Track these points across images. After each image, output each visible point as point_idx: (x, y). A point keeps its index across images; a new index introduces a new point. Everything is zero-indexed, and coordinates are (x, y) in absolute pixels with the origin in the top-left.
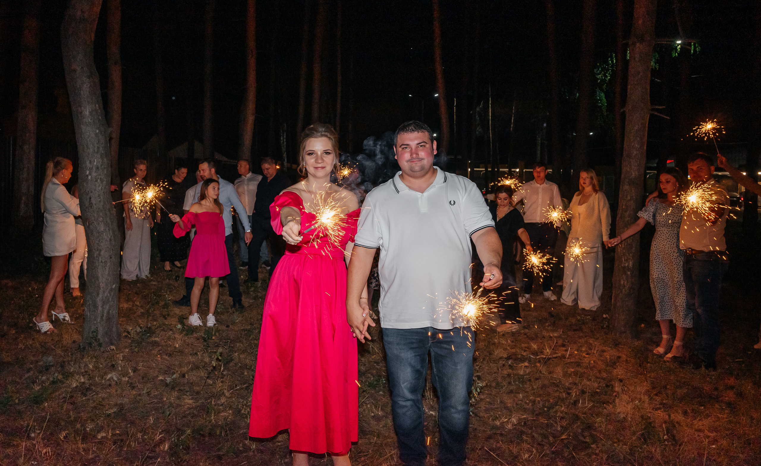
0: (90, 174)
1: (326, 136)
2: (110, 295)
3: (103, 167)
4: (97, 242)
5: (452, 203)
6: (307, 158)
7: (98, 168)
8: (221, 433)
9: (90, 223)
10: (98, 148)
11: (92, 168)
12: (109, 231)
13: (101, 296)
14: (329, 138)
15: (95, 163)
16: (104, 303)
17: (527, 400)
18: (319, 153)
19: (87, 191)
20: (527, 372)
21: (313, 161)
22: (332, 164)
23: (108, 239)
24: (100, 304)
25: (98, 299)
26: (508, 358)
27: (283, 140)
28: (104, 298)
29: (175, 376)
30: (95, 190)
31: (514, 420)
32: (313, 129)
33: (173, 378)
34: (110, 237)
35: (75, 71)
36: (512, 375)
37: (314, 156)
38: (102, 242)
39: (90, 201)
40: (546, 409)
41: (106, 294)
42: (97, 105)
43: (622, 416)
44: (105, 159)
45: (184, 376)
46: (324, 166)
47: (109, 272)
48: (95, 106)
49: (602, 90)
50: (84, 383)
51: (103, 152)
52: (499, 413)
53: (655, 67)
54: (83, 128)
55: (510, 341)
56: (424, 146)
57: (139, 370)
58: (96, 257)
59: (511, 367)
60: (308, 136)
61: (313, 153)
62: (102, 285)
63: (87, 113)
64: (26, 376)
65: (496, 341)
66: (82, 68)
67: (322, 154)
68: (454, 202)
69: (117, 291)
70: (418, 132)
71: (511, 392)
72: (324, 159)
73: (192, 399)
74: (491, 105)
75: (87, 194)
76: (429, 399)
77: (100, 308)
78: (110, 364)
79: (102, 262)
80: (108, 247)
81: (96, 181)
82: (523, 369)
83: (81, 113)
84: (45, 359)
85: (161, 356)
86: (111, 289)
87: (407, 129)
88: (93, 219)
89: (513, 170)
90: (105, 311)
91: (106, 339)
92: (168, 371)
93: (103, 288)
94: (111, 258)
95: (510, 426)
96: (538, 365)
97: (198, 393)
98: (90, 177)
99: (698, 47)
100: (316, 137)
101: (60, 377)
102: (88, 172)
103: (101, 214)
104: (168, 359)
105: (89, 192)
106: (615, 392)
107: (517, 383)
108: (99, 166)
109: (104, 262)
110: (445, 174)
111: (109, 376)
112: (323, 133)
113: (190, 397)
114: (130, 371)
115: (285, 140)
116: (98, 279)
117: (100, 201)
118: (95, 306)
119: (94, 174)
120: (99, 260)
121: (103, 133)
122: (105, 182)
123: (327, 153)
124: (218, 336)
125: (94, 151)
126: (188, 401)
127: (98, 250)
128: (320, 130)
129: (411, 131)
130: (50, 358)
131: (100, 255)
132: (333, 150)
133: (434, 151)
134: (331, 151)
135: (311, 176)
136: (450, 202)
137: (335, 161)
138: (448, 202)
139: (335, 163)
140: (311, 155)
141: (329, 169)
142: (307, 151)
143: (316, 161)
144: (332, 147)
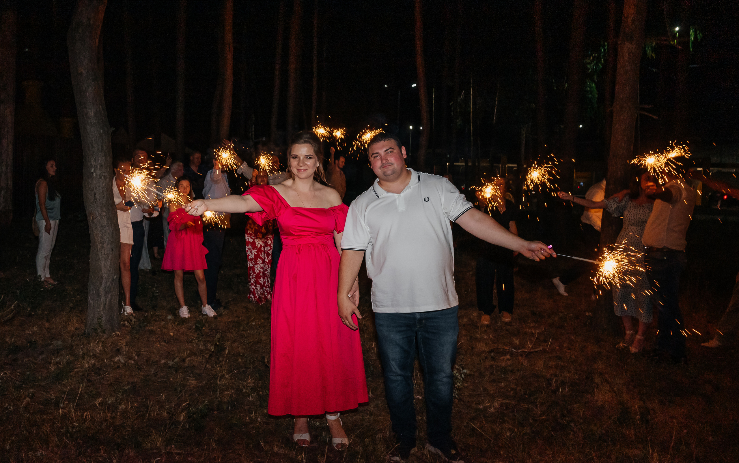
0: (95, 171)
1: (309, 143)
2: (112, 285)
3: (106, 165)
4: (101, 235)
5: (427, 199)
6: (292, 160)
7: (101, 166)
8: (228, 408)
9: (94, 217)
10: (102, 147)
11: (97, 166)
12: (111, 225)
13: (103, 286)
14: (312, 144)
15: (99, 161)
16: (106, 293)
17: (509, 388)
19: (92, 188)
20: (509, 364)
21: (296, 163)
22: (313, 167)
23: (110, 233)
24: (102, 293)
25: (101, 289)
26: (490, 352)
28: (106, 288)
29: (176, 360)
30: (99, 186)
31: (497, 405)
33: (175, 361)
34: (111, 230)
35: (81, 74)
36: (494, 367)
37: (297, 159)
38: (105, 235)
39: (95, 196)
40: (527, 396)
41: (108, 284)
42: (101, 107)
43: (600, 403)
44: (108, 158)
45: (184, 360)
46: (305, 169)
47: (111, 263)
48: (99, 107)
49: (593, 81)
50: (94, 364)
51: (106, 151)
52: (482, 398)
53: (652, 56)
54: (88, 127)
55: (492, 336)
56: (392, 152)
57: (142, 354)
58: (100, 249)
59: (493, 359)
60: (294, 142)
61: (297, 157)
62: (105, 276)
63: (91, 113)
64: (40, 358)
65: (478, 336)
66: (88, 71)
67: (304, 158)
68: (428, 198)
69: (118, 281)
71: (494, 381)
72: (306, 163)
73: (195, 380)
74: (472, 96)
75: (92, 190)
76: (415, 385)
77: (103, 298)
78: (115, 349)
79: (104, 254)
80: (110, 240)
81: (101, 178)
82: (505, 361)
83: (87, 114)
84: (54, 342)
85: (159, 343)
86: (113, 280)
88: (97, 213)
89: (495, 165)
90: (108, 300)
91: (109, 326)
92: (168, 355)
93: (105, 278)
94: (113, 250)
95: (492, 410)
96: (520, 358)
97: (200, 375)
98: (94, 174)
99: (699, 34)
100: (299, 143)
101: (71, 359)
102: (93, 170)
103: (104, 209)
104: (167, 345)
105: (93, 188)
106: (595, 383)
107: (499, 373)
108: (103, 164)
109: (107, 254)
110: (418, 174)
111: (117, 359)
112: (306, 140)
113: (194, 378)
114: (134, 355)
116: (101, 270)
117: (103, 197)
118: (99, 296)
119: (98, 172)
120: (102, 252)
121: (106, 133)
122: (108, 179)
124: (207, 327)
125: (99, 149)
126: (193, 382)
127: (101, 242)
128: (305, 136)
130: (60, 343)
131: (103, 247)
132: (315, 155)
133: (404, 155)
134: (312, 156)
135: (296, 176)
136: (425, 199)
137: (318, 164)
138: (422, 200)
139: (318, 166)
140: (295, 158)
141: (311, 171)
142: (292, 155)
143: (298, 165)
144: (313, 153)
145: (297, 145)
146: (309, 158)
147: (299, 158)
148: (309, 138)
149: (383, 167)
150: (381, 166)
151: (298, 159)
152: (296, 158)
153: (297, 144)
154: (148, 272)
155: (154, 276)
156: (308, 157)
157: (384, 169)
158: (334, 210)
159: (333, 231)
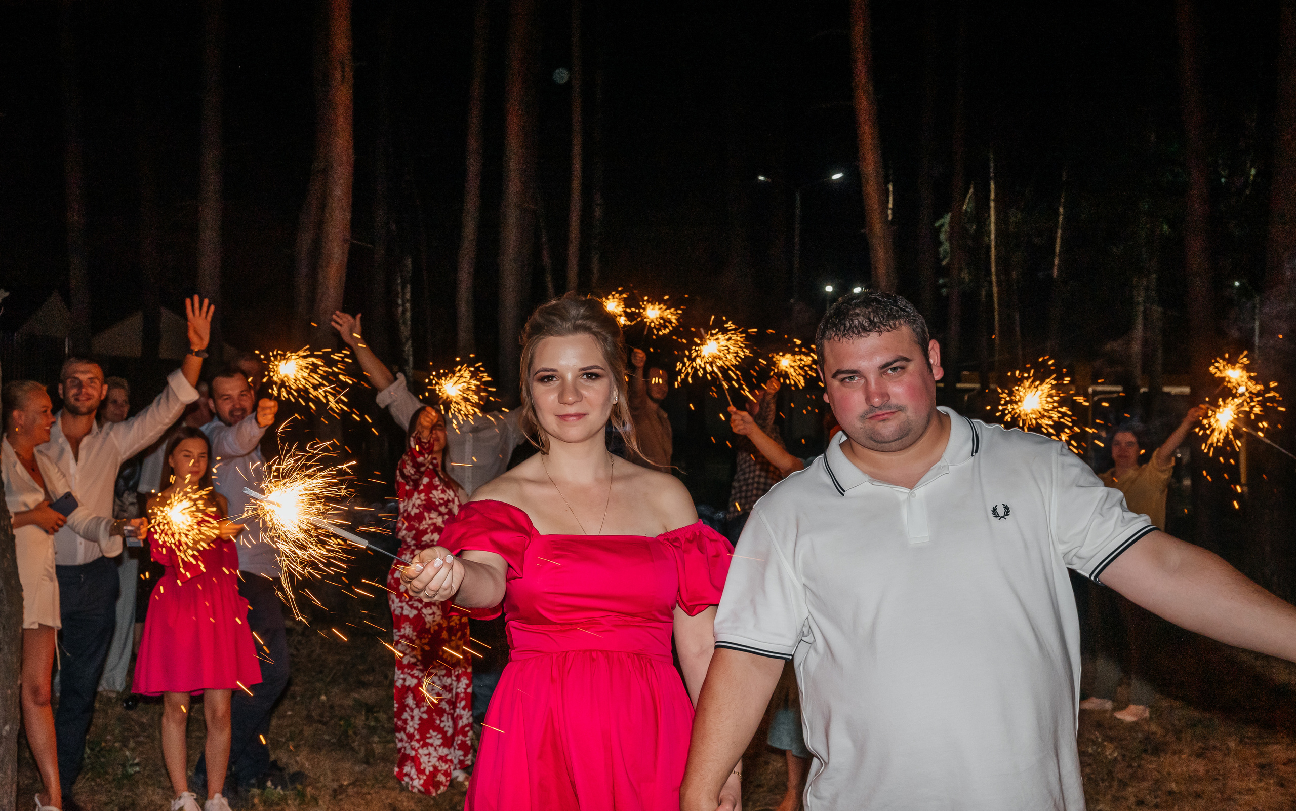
1: (587, 329)
5: (1001, 511)
6: (539, 389)
14: (595, 334)
18: (569, 377)
21: (553, 397)
22: (605, 404)
27: (403, 305)
32: (554, 311)
37: (556, 383)
46: (581, 411)
56: (903, 368)
60: (539, 330)
61: (552, 377)
67: (576, 378)
68: (1007, 508)
70: (880, 332)
72: (584, 392)
74: (995, 202)
87: (848, 324)
100: (559, 333)
110: (972, 427)
112: (579, 322)
115: (408, 305)
123: (592, 374)
128: (573, 312)
129: (859, 333)
132: (608, 367)
133: (934, 371)
134: (602, 369)
135: (550, 438)
136: (994, 510)
137: (616, 397)
138: (986, 511)
139: (615, 402)
140: (549, 380)
141: (597, 418)
142: (539, 372)
143: (561, 399)
144: (604, 360)
145: (552, 339)
146: (591, 375)
147: (563, 378)
148: (584, 317)
149: (871, 415)
150: (866, 413)
151: (558, 383)
152: (552, 380)
153: (552, 335)
154: (114, 701)
155: (130, 712)
156: (587, 374)
157: (873, 422)
158: (677, 539)
159: (673, 608)
